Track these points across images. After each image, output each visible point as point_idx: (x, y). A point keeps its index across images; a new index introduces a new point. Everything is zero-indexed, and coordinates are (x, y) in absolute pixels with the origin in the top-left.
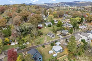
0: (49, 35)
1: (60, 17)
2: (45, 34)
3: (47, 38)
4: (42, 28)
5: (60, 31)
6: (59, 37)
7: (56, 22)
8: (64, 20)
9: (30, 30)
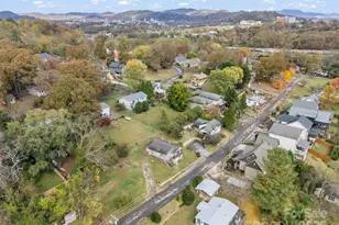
0: (158, 155)
1: (164, 68)
2: (136, 149)
3: (154, 169)
4: (113, 123)
5: (190, 126)
6: (198, 155)
7: (160, 91)
8: (181, 77)
9: (71, 144)
